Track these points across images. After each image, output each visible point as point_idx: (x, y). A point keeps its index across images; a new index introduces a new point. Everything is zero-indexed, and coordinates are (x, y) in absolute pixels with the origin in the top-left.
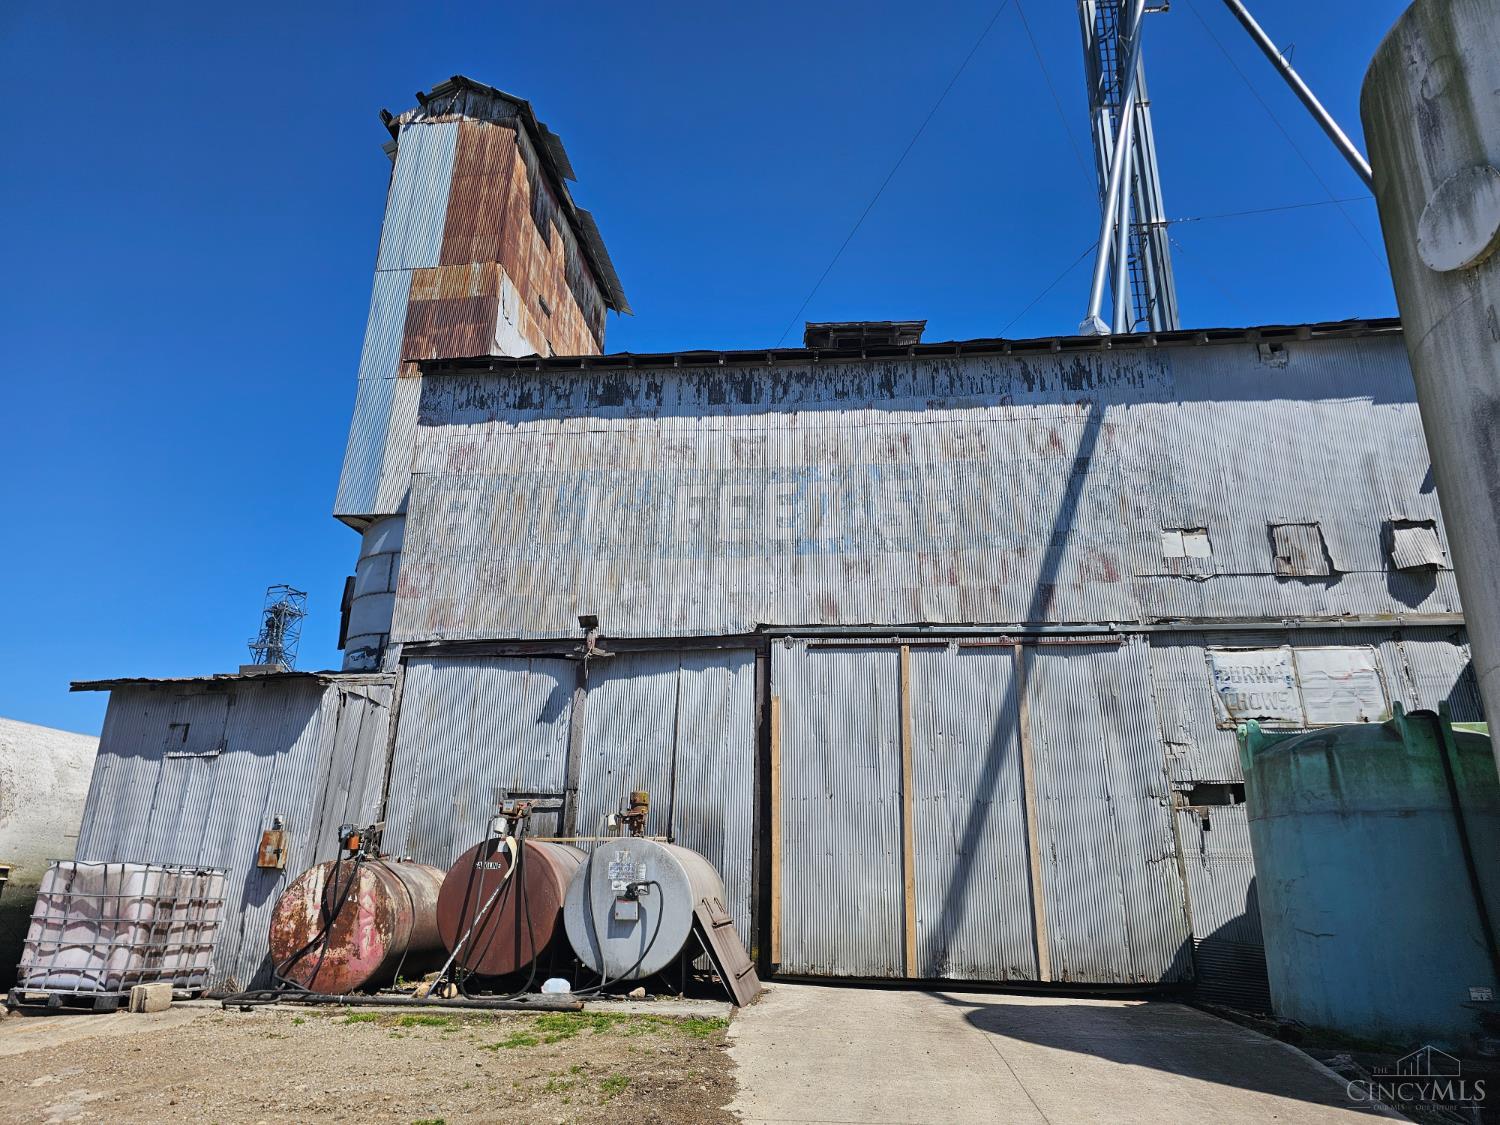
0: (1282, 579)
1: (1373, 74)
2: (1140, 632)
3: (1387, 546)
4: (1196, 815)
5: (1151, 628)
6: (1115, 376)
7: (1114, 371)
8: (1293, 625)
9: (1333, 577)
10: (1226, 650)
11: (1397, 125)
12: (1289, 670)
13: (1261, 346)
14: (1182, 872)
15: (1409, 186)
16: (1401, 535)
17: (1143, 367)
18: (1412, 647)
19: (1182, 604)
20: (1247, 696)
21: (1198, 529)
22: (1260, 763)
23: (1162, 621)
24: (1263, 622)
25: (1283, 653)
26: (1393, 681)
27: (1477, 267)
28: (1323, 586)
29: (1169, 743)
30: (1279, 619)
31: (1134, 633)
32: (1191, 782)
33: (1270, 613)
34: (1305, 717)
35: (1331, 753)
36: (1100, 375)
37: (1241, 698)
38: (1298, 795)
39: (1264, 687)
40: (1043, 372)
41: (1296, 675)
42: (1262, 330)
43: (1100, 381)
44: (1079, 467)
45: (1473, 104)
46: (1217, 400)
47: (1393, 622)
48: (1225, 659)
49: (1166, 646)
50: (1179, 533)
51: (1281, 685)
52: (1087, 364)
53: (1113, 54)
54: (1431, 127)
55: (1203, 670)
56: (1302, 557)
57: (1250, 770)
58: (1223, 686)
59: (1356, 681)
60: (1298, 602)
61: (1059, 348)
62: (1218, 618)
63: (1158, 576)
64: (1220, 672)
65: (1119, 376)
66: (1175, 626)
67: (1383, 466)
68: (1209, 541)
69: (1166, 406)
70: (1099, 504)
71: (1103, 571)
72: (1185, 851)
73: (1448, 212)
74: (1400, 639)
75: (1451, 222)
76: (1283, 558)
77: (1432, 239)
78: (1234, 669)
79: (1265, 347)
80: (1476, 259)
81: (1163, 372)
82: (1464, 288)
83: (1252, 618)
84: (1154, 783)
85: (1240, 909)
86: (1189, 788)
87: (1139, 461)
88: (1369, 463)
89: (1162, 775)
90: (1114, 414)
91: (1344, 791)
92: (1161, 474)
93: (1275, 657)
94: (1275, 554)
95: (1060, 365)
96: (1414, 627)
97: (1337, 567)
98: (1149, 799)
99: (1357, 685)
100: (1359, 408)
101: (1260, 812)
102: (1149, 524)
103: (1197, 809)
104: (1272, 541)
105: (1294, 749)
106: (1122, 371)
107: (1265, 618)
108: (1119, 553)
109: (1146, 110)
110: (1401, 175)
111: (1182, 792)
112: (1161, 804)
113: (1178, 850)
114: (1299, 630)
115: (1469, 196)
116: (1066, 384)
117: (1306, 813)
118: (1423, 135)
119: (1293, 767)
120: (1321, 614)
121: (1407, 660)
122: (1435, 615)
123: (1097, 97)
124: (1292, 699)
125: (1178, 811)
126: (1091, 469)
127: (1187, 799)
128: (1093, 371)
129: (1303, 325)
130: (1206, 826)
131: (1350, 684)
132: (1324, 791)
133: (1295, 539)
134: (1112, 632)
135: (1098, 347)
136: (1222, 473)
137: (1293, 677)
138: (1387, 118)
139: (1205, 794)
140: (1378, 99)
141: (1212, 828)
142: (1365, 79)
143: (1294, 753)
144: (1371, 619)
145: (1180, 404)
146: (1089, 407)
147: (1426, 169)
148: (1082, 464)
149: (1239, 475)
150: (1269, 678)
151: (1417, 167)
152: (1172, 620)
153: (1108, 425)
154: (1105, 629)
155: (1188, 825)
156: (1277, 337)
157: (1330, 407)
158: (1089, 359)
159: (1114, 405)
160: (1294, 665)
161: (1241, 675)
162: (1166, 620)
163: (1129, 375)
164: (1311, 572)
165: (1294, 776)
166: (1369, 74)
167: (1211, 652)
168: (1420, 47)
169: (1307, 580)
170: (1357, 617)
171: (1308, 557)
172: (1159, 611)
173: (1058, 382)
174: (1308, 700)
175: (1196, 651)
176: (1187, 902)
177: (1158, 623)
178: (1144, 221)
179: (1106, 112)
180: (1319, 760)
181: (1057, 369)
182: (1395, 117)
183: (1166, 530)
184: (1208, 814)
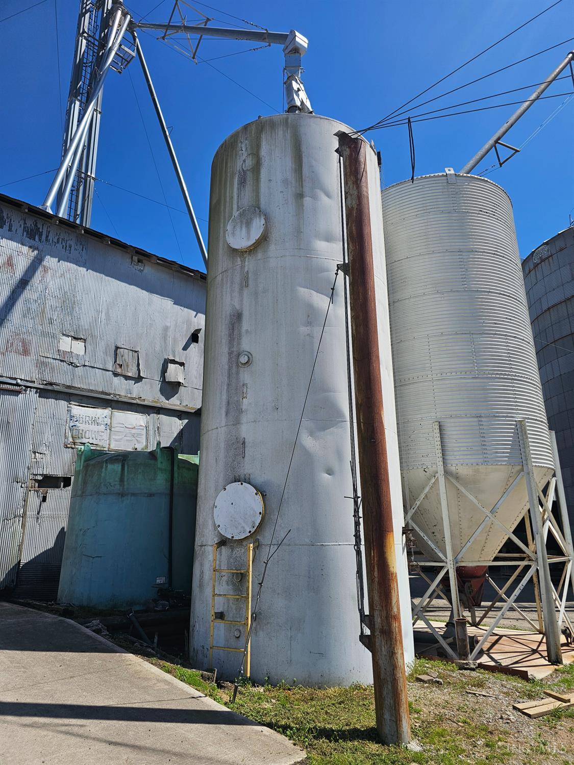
0: (116, 375)
1: (224, 147)
2: (34, 388)
3: (164, 370)
4: (40, 493)
5: (42, 387)
6: (56, 241)
7: (56, 238)
8: (115, 399)
9: (139, 379)
10: (79, 406)
11: (229, 175)
12: (108, 421)
13: (134, 257)
14: (23, 526)
15: (227, 205)
16: (171, 367)
17: (73, 243)
18: (163, 418)
19: (62, 377)
20: (84, 431)
21: (81, 339)
22: (86, 467)
23: (49, 384)
24: (101, 394)
25: (107, 412)
26: (151, 433)
27: (246, 252)
28: (133, 382)
29: (35, 453)
30: (109, 394)
31: (31, 387)
32: (41, 475)
33: (106, 390)
34: (109, 445)
35: (124, 464)
36: (47, 237)
37: (81, 432)
38: (102, 485)
39: (94, 428)
40: (12, 221)
41: (111, 423)
42: (136, 249)
43: (46, 240)
44: (22, 284)
45: (260, 181)
46: (106, 276)
47: (158, 405)
48: (78, 410)
49: (47, 398)
50: (70, 338)
51: (102, 428)
52: (41, 228)
53: (88, 76)
54: (243, 182)
55: (65, 416)
56: (128, 366)
57: (79, 471)
58: (73, 424)
59: (136, 430)
60: (121, 388)
61: (27, 211)
62: (79, 388)
63: (53, 358)
64: (74, 416)
65: (58, 242)
66: (56, 388)
67: (170, 333)
68: (85, 347)
69: (81, 269)
70: (29, 309)
71: (21, 349)
72: (28, 513)
73: (241, 222)
74: (159, 414)
75: (241, 228)
76: (119, 365)
77: (232, 232)
78: (81, 416)
79: (135, 258)
80: (247, 248)
81: (82, 250)
82: (239, 259)
83: (97, 391)
84: (21, 475)
85: (51, 545)
86: (40, 478)
87: (57, 293)
88: (166, 329)
89: (26, 470)
90: (50, 261)
91: (125, 483)
92: (68, 304)
93: (102, 413)
94: (115, 362)
95: (25, 221)
96: (167, 409)
97: (142, 375)
98: (15, 483)
99: (136, 432)
100: (168, 303)
101: (79, 493)
102: (55, 329)
103: (41, 490)
104: (116, 355)
105: (106, 460)
106: (61, 240)
107: (103, 393)
108: (34, 340)
109: (99, 115)
110: (225, 197)
111: (35, 480)
112: (21, 486)
113: (25, 513)
114: (117, 402)
115: (251, 219)
116: (25, 233)
117: (105, 494)
118: (238, 184)
119: (104, 470)
120: (129, 395)
121: (159, 423)
122: (175, 405)
123: (74, 93)
124: (105, 436)
125: (30, 491)
126: (28, 287)
127: (37, 484)
128: (44, 233)
129: (155, 255)
130: (44, 499)
131: (133, 431)
132: (116, 483)
133: (128, 356)
134: (17, 385)
135: (50, 221)
136: (100, 313)
137: (109, 424)
138: (225, 169)
139: (49, 482)
140: (223, 160)
141: (47, 501)
142: (219, 147)
143: (106, 463)
144: (150, 402)
145: (87, 270)
146: (36, 252)
147: (236, 200)
148: (23, 283)
149: (108, 317)
150: (97, 423)
151: (232, 197)
152: (55, 385)
153: (45, 267)
154: (14, 382)
155: (34, 499)
156: (142, 256)
157: (156, 298)
158: (43, 225)
159: (52, 257)
160: (111, 419)
161: (84, 420)
162: (51, 384)
163: (64, 244)
164: (130, 374)
165: (103, 475)
166: (222, 146)
167: (71, 406)
168: (246, 145)
169: (127, 378)
170: (144, 400)
171: (130, 367)
172: (49, 378)
173: (20, 231)
174: (113, 437)
175: (63, 403)
176: (22, 543)
177: (46, 385)
178: (83, 171)
179: (78, 103)
180: (117, 467)
181: (22, 222)
182: (229, 170)
183: (64, 335)
184: (47, 492)
